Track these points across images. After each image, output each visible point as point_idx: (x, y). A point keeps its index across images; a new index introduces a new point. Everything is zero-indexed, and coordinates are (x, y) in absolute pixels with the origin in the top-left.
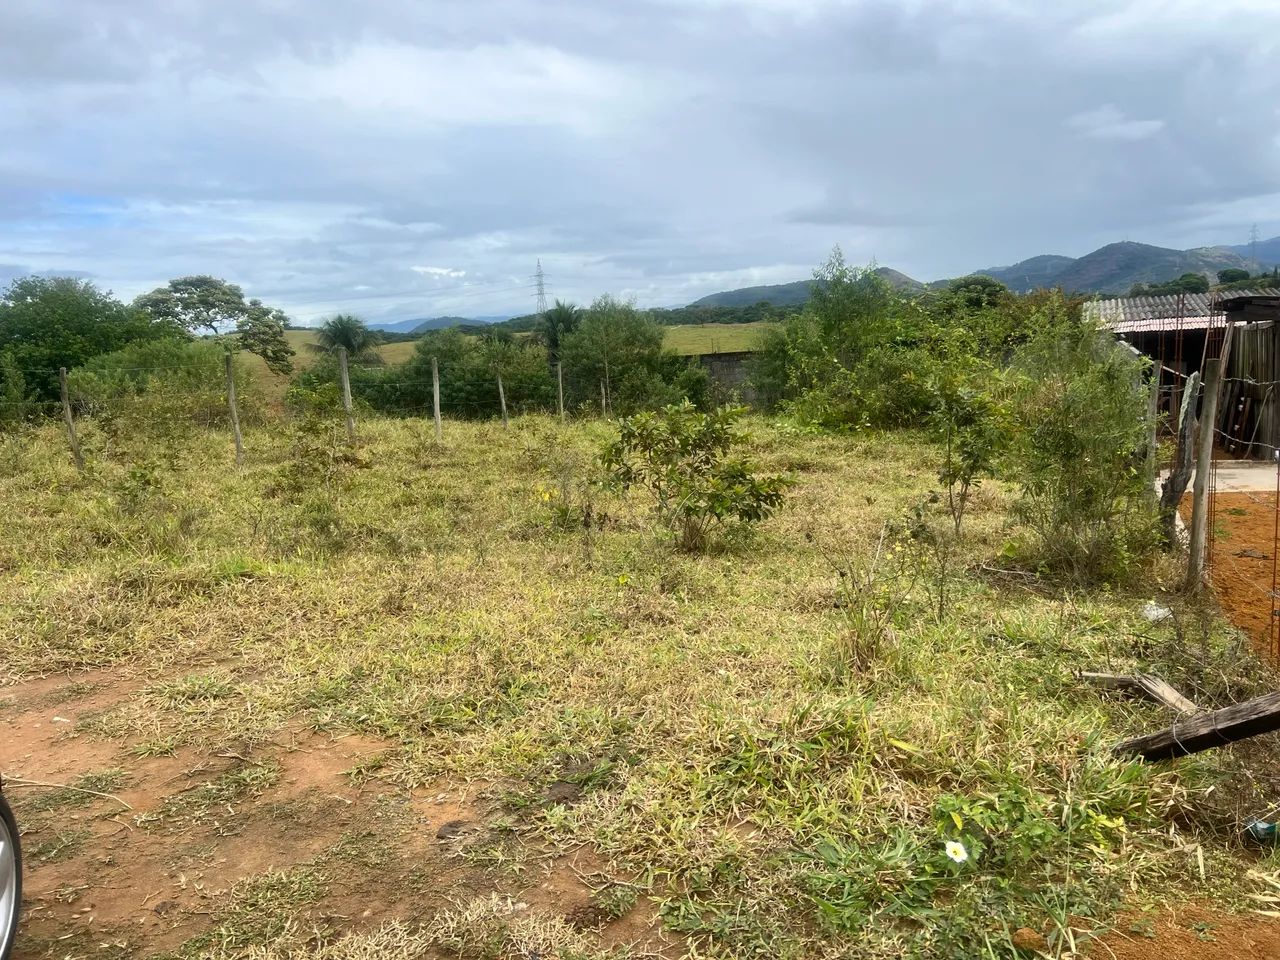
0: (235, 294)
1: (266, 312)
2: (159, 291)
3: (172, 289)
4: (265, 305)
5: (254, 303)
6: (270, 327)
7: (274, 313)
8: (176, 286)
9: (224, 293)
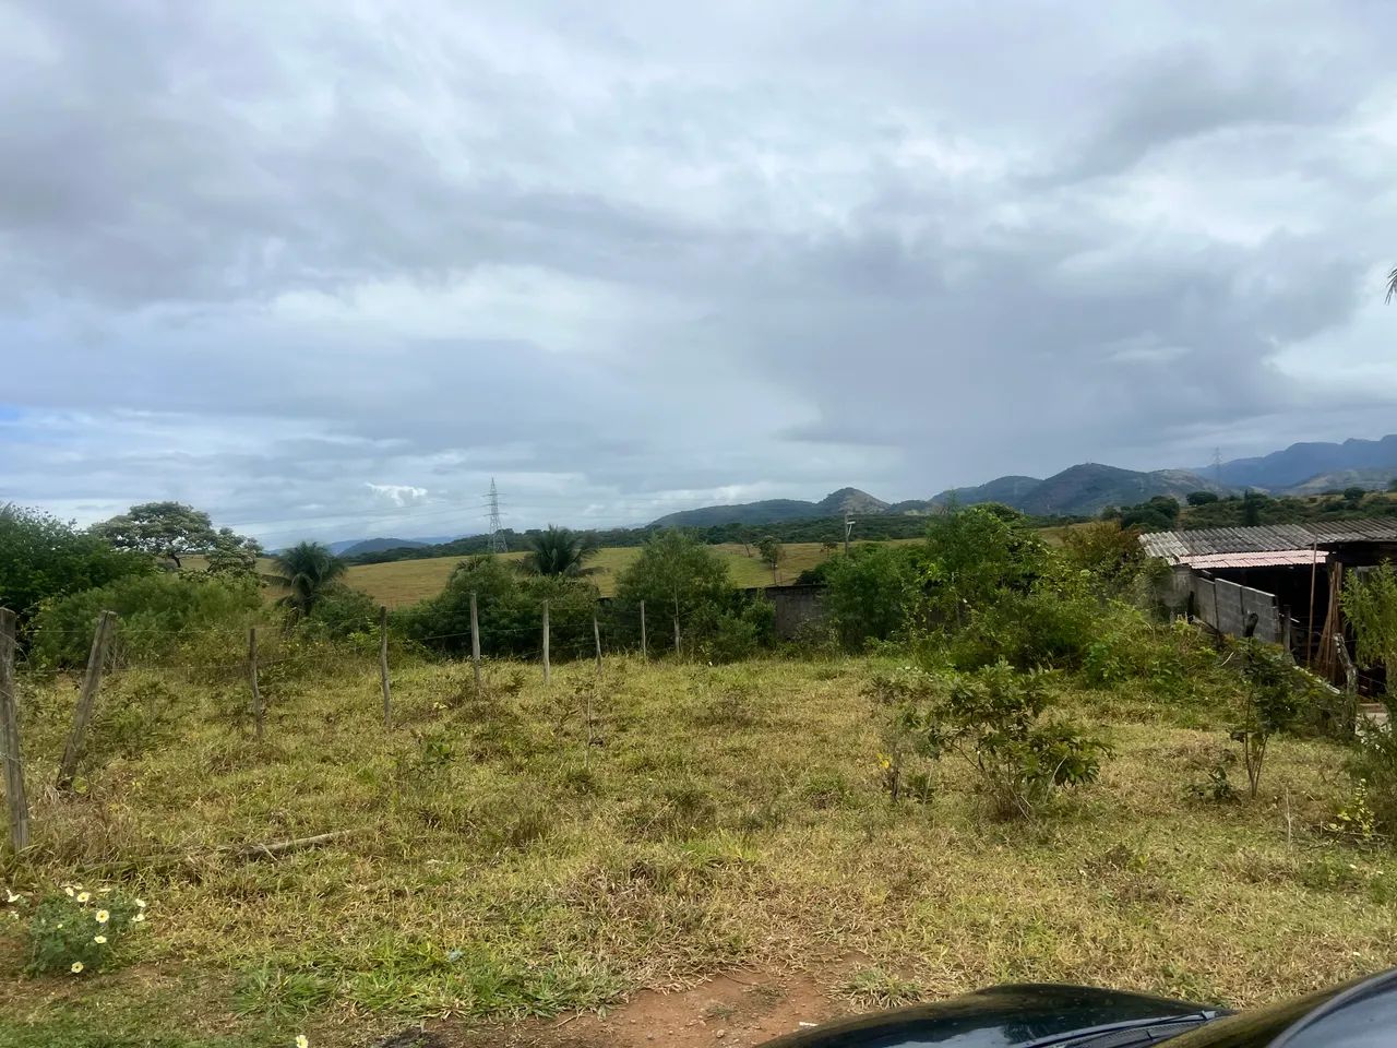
0: (204, 522)
1: (238, 541)
2: (119, 519)
3: (132, 516)
4: (237, 532)
5: (224, 532)
6: (243, 557)
7: (246, 542)
8: (137, 513)
9: (192, 521)
